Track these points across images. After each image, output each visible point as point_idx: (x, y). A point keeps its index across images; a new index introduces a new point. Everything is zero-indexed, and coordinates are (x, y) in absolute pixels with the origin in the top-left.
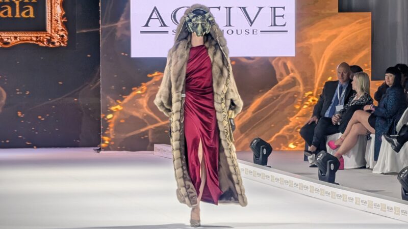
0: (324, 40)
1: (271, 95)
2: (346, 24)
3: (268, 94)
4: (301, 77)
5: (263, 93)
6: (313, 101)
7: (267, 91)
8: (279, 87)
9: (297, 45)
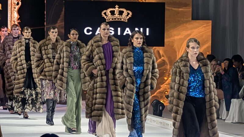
0: (183, 37)
4: (168, 60)
9: (166, 40)
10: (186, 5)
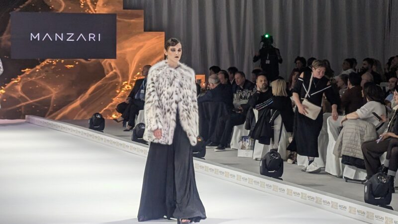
0: (135, 49)
1: (101, 84)
2: (148, 39)
3: (99, 83)
4: (120, 72)
5: (96, 82)
6: (128, 87)
7: (99, 81)
8: (106, 79)
9: (118, 52)
10: (138, 16)
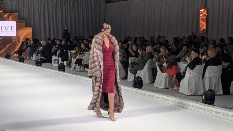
2: (27, 30)
7: (10, 43)
8: (13, 43)
10: (23, 22)
